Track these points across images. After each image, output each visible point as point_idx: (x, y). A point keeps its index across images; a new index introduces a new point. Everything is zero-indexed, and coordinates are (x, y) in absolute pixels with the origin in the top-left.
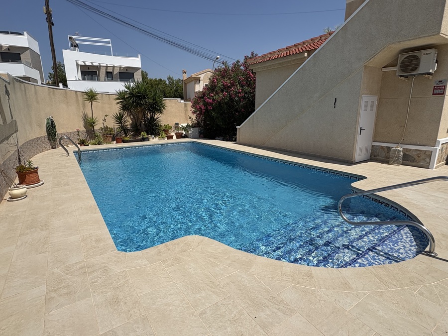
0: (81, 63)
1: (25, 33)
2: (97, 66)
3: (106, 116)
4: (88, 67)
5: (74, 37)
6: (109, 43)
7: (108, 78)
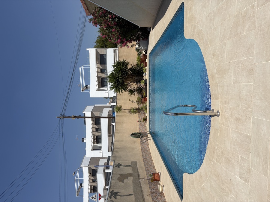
0: (97, 87)
1: (84, 112)
2: (98, 78)
3: (130, 101)
4: (99, 83)
5: (82, 88)
6: (82, 69)
7: (105, 72)
